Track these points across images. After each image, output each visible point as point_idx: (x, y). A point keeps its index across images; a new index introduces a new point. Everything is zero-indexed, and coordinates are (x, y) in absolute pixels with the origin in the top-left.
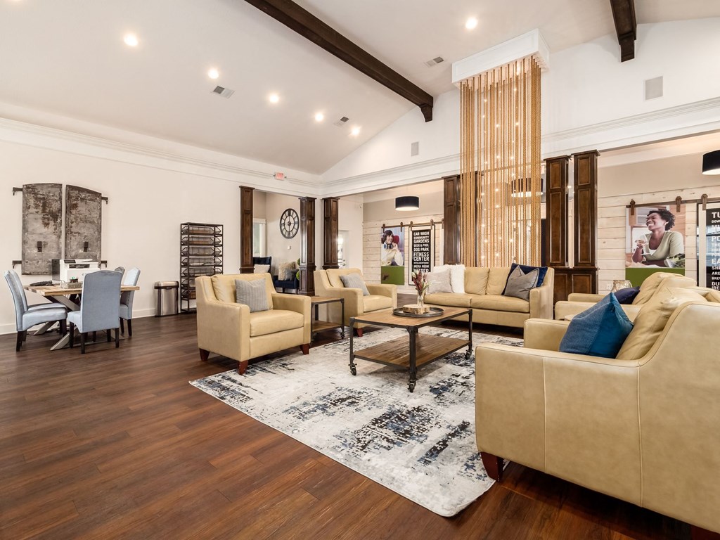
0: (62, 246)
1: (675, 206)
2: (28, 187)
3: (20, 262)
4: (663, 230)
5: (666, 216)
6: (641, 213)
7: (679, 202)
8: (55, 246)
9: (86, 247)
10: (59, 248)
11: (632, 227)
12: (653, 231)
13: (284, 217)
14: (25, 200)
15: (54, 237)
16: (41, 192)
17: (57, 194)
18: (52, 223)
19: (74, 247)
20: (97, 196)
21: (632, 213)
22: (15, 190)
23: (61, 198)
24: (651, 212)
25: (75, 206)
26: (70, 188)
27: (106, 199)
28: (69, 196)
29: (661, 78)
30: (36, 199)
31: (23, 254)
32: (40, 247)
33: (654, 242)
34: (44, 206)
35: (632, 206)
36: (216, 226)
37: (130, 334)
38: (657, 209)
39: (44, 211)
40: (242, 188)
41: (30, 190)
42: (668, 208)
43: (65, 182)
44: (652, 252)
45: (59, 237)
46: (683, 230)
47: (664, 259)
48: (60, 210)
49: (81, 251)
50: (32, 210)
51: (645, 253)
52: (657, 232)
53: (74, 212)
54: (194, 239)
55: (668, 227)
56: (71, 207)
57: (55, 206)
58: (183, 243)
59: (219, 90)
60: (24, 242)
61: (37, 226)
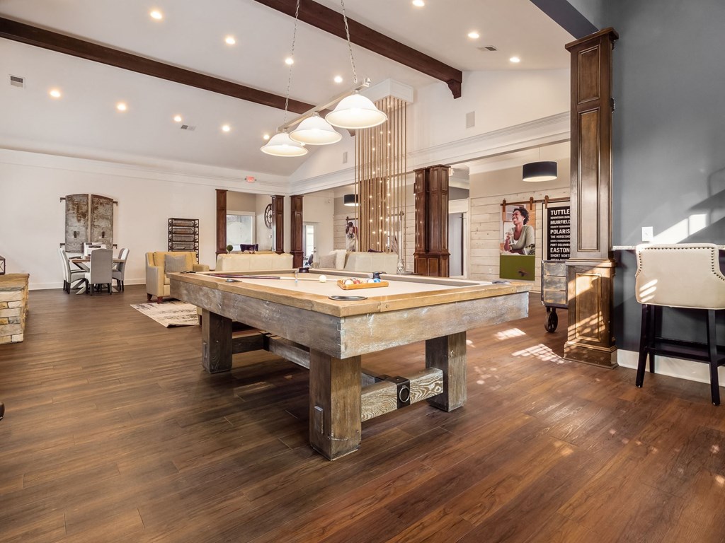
0: (89, 234)
1: (529, 205)
2: (68, 197)
3: (64, 244)
4: (523, 225)
5: (524, 213)
6: (510, 209)
7: (532, 201)
8: (84, 233)
9: (103, 235)
10: (86, 236)
11: (504, 222)
12: (516, 225)
13: (267, 211)
14: (67, 205)
15: (84, 229)
16: (76, 199)
17: (85, 200)
18: (82, 219)
19: (96, 235)
20: (111, 202)
21: (504, 210)
22: (62, 199)
23: (88, 203)
24: (515, 210)
25: (97, 208)
26: (94, 196)
27: (116, 202)
28: (93, 202)
29: (474, 112)
30: (73, 204)
31: (66, 240)
32: (75, 234)
33: (517, 234)
34: (78, 208)
35: (504, 204)
36: (194, 220)
37: (123, 290)
38: (518, 207)
39: (78, 212)
40: (217, 190)
41: (69, 199)
42: (525, 206)
43: (90, 192)
44: (516, 242)
45: (87, 228)
46: (534, 225)
47: (522, 248)
48: (87, 211)
49: (100, 238)
50: (71, 211)
51: (512, 244)
52: (518, 226)
53: (95, 212)
54: (179, 229)
55: (525, 222)
56: (94, 209)
57: (84, 209)
58: (170, 232)
59: (184, 127)
60: (66, 232)
61: (74, 221)
